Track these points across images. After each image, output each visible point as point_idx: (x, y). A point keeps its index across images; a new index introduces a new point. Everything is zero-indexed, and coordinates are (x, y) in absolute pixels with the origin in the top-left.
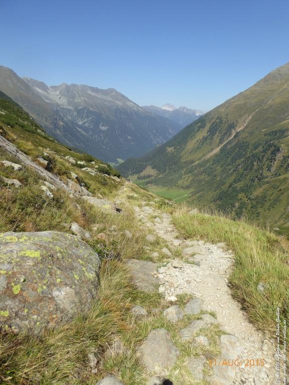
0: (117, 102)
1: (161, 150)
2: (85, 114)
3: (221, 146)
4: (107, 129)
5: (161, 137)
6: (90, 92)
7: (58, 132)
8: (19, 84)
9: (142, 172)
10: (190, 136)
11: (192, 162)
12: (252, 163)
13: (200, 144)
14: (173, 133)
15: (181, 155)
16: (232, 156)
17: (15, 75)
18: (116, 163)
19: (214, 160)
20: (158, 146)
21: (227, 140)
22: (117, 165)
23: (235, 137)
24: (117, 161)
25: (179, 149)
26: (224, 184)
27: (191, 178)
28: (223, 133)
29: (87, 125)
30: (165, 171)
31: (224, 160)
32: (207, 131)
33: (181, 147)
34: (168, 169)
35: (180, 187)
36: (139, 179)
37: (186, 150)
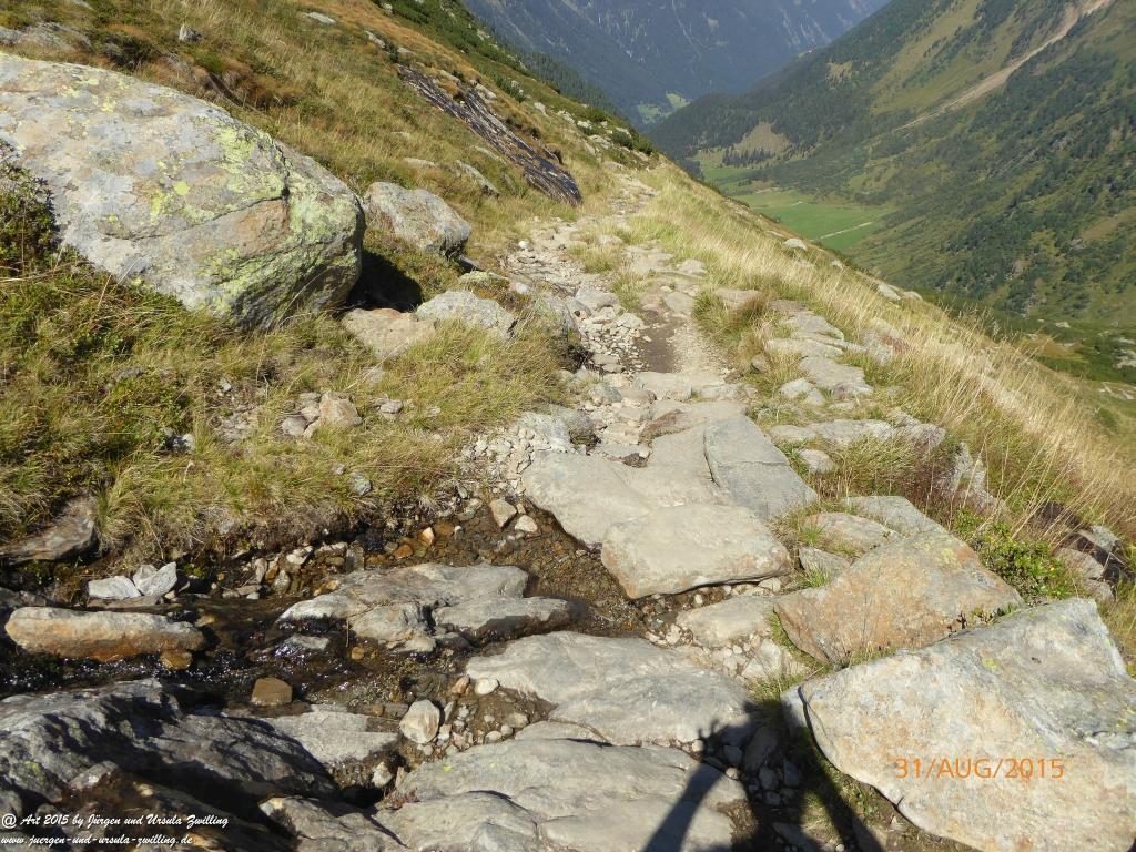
1: (808, 74)
3: (1015, 65)
5: (816, 25)
9: (739, 141)
10: (914, 27)
11: (907, 116)
12: (1105, 131)
13: (944, 55)
15: (870, 91)
16: (1045, 104)
18: (663, 109)
19: (980, 114)
20: (801, 55)
21: (1039, 45)
22: (667, 115)
23: (1070, 35)
24: (667, 101)
25: (867, 69)
26: (995, 197)
27: (892, 171)
28: (1031, 17)
30: (813, 143)
31: (1014, 116)
32: (974, 11)
33: (878, 64)
34: (821, 137)
35: (852, 197)
36: (728, 164)
37: (890, 75)
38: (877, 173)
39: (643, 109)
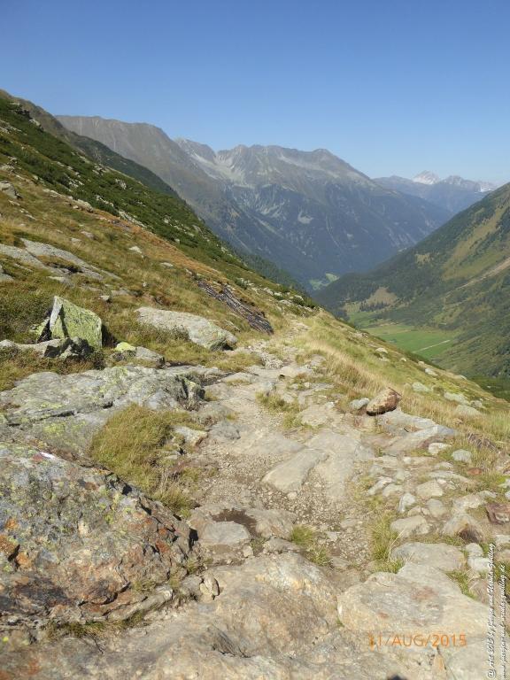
0: (330, 173)
1: (406, 260)
2: (274, 196)
4: (311, 222)
5: (408, 234)
6: (283, 158)
7: (229, 228)
8: (170, 152)
9: (368, 297)
10: (462, 233)
11: (464, 281)
13: (482, 247)
14: (431, 225)
15: (442, 268)
17: (164, 136)
18: (324, 282)
19: (506, 278)
20: (400, 251)
22: (326, 285)
24: (326, 277)
25: (439, 256)
27: (459, 311)
29: (276, 215)
30: (411, 297)
32: (495, 224)
33: (444, 254)
34: (416, 294)
35: (437, 326)
36: (363, 310)
37: (452, 260)
38: (450, 312)
39: (312, 282)
